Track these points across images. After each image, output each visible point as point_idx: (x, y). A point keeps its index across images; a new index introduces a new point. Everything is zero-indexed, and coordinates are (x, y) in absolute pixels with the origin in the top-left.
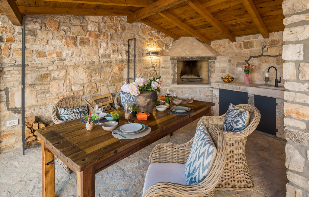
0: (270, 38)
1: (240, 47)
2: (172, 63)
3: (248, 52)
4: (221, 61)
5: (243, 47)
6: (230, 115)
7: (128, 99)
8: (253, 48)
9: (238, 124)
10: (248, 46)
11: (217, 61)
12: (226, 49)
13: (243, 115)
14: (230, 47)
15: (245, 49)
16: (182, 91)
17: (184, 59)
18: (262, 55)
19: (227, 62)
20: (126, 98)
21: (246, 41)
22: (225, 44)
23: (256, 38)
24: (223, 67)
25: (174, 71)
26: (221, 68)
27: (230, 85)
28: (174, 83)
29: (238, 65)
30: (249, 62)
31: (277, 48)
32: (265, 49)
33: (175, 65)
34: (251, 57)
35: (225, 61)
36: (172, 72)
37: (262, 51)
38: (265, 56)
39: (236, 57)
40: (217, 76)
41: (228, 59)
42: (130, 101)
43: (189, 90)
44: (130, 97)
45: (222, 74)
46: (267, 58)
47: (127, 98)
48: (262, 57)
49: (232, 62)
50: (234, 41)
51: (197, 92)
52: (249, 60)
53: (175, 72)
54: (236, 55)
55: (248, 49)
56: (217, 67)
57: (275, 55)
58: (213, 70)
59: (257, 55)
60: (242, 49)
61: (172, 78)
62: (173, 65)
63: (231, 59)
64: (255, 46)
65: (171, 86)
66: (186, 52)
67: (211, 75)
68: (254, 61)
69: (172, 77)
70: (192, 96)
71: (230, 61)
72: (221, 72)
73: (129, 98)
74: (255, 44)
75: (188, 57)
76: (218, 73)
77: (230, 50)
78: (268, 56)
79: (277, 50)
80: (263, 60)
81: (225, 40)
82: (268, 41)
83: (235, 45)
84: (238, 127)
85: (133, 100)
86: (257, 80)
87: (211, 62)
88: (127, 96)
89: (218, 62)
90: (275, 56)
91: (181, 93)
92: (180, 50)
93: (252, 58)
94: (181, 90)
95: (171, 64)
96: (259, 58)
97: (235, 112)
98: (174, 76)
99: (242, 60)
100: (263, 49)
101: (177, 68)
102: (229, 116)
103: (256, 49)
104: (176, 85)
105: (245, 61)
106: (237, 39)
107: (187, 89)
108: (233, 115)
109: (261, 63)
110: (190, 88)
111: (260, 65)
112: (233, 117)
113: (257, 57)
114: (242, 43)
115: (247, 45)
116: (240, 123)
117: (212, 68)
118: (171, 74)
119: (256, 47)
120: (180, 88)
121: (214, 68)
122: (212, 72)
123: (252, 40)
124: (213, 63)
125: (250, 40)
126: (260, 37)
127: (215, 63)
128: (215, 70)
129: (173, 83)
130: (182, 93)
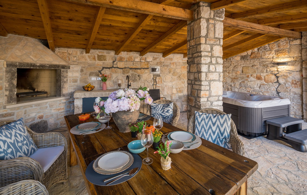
0: (119, 55)
1: (94, 59)
2: (7, 72)
3: (102, 64)
4: (73, 70)
5: (97, 59)
6: (158, 109)
7: (14, 141)
8: (106, 61)
9: (170, 112)
10: (102, 58)
11: (69, 71)
12: (77, 59)
13: (171, 105)
14: (83, 57)
15: (99, 61)
16: (26, 111)
17: (31, 67)
18: (113, 67)
19: (79, 72)
20: (8, 140)
21: (100, 54)
22: (76, 54)
23: (108, 53)
24: (76, 77)
25: (12, 83)
26: (73, 78)
27: (99, 93)
28: (10, 102)
29: (91, 74)
30: (102, 72)
31: (123, 62)
32: (115, 63)
33: (13, 75)
34: (103, 68)
35: (77, 71)
36: (7, 86)
37: (113, 64)
38: (115, 68)
39: (89, 67)
40: (69, 87)
41: (80, 68)
42: (18, 142)
43: (36, 107)
44: (16, 136)
45: (74, 83)
46: (117, 69)
47: (11, 138)
48: (113, 68)
49: (85, 71)
50: (87, 52)
51: (47, 107)
52: (102, 70)
53: (13, 85)
54: (89, 66)
55: (101, 62)
56: (70, 77)
57: (122, 67)
58: (65, 80)
59: (109, 67)
60: (96, 61)
61: (6, 95)
62: (9, 75)
63: (83, 69)
64: (107, 60)
65: (8, 107)
66: (31, 57)
67: (64, 85)
68: (107, 72)
69: (7, 93)
70: (40, 114)
71: (82, 71)
72: (73, 82)
73: (13, 138)
74: (108, 58)
75: (38, 65)
76: (71, 83)
77: (83, 60)
78: (117, 68)
79: (123, 64)
80: (113, 70)
81: (76, 49)
82: (118, 57)
83: (89, 56)
84: (170, 114)
85: (22, 139)
86: (109, 87)
87: (63, 71)
88: (9, 136)
89: (71, 71)
90: (122, 69)
91: (23, 114)
92: (19, 53)
93: (105, 69)
94: (24, 110)
95: (5, 74)
96: (110, 69)
97: (160, 106)
98: (11, 91)
99: (96, 71)
100: (114, 62)
101: (16, 79)
102: (156, 111)
103: (108, 62)
104: (15, 105)
105: (98, 71)
106: (92, 51)
107: (34, 107)
108: (160, 109)
109: (112, 73)
110: (39, 105)
111: (111, 75)
112: (160, 110)
113: (109, 68)
114: (96, 56)
115: (100, 58)
116: (170, 111)
117: (65, 77)
118: (4, 89)
119: (109, 61)
120: (22, 107)
121: (67, 78)
122: (65, 82)
123: (105, 54)
124: (66, 72)
125: (104, 54)
126: (112, 53)
127: (67, 73)
128: (67, 80)
129: (8, 102)
130: (25, 114)
